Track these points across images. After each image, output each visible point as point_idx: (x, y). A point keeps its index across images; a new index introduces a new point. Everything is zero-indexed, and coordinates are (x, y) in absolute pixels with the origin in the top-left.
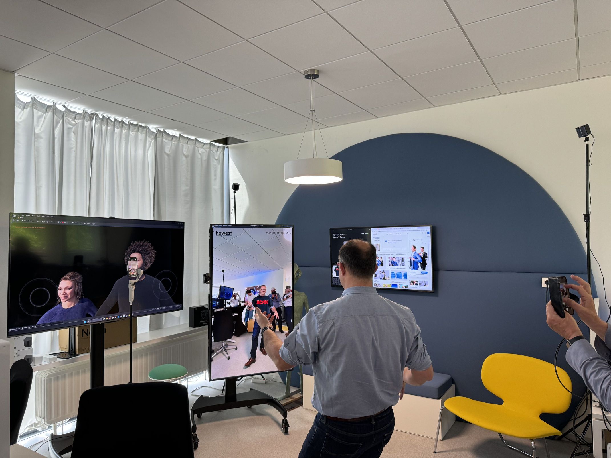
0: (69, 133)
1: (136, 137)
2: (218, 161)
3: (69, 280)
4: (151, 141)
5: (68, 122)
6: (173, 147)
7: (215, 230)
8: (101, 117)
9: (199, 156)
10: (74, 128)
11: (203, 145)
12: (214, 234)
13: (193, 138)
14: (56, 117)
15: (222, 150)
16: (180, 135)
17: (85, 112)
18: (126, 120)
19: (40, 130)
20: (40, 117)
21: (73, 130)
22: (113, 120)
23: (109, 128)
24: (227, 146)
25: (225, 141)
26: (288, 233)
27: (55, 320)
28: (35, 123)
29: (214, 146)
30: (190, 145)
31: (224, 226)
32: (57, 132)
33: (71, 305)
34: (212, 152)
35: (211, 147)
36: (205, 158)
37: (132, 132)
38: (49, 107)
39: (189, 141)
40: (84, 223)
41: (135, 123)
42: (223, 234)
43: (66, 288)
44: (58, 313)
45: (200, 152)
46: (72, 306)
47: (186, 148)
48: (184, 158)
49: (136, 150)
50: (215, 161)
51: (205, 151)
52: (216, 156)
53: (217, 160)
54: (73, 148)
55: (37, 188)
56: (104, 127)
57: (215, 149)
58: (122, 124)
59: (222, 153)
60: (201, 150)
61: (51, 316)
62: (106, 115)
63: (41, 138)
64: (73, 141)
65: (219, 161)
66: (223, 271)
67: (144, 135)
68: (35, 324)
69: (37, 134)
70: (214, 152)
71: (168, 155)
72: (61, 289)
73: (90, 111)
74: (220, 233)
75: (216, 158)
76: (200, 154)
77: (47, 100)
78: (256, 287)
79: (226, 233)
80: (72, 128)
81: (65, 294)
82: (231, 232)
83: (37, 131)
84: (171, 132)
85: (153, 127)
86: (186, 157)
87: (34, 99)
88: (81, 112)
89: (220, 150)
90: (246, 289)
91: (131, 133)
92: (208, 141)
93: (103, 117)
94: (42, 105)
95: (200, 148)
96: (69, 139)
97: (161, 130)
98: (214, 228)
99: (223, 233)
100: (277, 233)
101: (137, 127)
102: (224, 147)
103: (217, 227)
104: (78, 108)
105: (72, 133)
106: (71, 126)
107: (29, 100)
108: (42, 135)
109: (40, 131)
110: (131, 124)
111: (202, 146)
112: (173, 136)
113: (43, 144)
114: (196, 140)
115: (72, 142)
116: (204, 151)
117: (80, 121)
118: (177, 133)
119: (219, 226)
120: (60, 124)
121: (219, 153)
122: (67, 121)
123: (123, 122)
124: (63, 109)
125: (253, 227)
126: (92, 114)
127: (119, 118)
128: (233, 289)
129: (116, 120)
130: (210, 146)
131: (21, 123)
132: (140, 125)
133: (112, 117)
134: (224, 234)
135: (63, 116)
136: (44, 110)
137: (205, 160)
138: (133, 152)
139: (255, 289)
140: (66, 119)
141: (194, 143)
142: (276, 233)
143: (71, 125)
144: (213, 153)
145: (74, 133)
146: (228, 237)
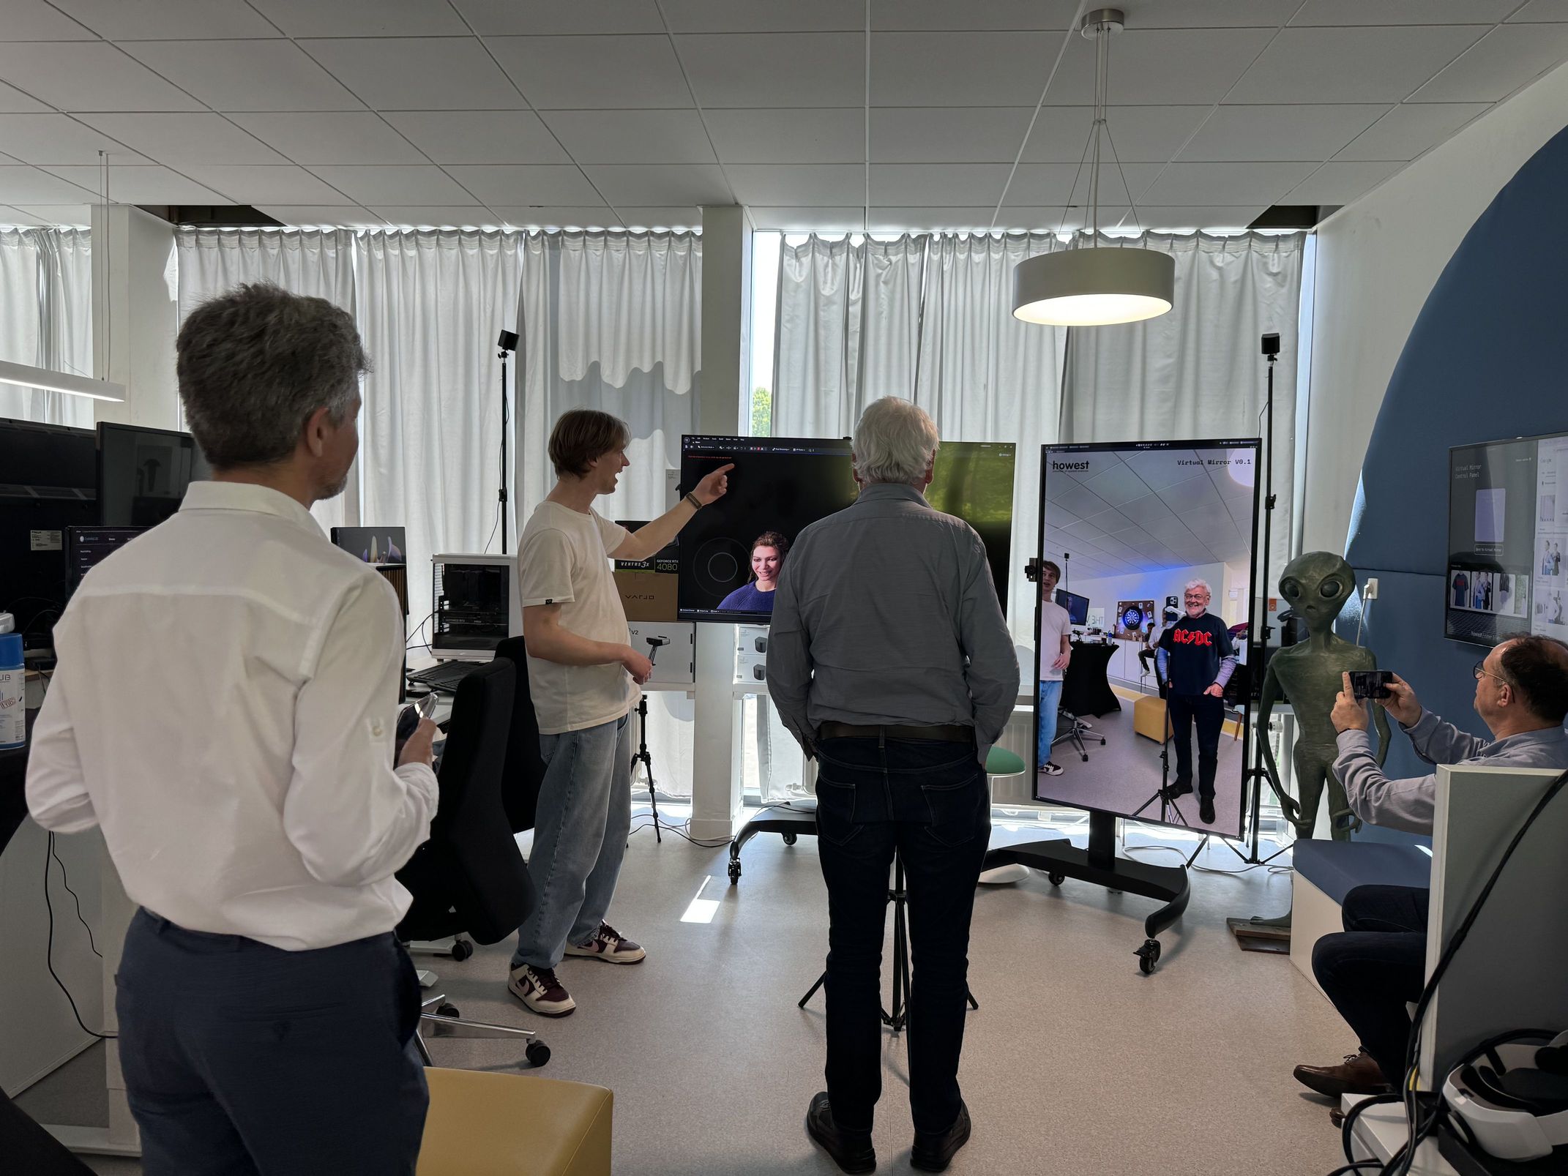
0: (876, 285)
2: (1280, 277)
3: (771, 545)
5: (876, 264)
7: (1051, 457)
8: (937, 238)
9: (1215, 275)
10: (885, 273)
11: (1222, 243)
12: (1049, 467)
13: (1188, 231)
14: (851, 259)
15: (1298, 245)
16: (1144, 233)
17: (905, 237)
18: (997, 233)
19: (833, 289)
20: (826, 265)
21: (883, 276)
22: (964, 237)
23: (958, 257)
24: (1314, 229)
26: (1241, 462)
27: (745, 608)
28: (819, 278)
29: (1261, 237)
31: (1071, 447)
33: (770, 587)
34: (1259, 257)
35: (1252, 244)
36: (1233, 276)
37: (1016, 254)
38: (838, 245)
39: (1174, 241)
40: (794, 450)
41: (1017, 231)
42: (1067, 468)
43: (767, 559)
44: (750, 597)
45: (1220, 264)
46: (773, 589)
50: (1269, 279)
51: (1233, 259)
52: (1273, 265)
53: (1275, 275)
54: (882, 312)
56: (948, 258)
57: (1266, 246)
58: (989, 240)
59: (1296, 253)
60: (1219, 259)
61: (740, 600)
62: (950, 232)
63: (834, 303)
64: (883, 299)
65: (1285, 277)
66: (1067, 556)
68: (715, 609)
69: (828, 298)
70: (1266, 254)
72: (759, 560)
73: (915, 232)
74: (1062, 466)
75: (1275, 270)
76: (1219, 269)
77: (831, 233)
78: (1145, 603)
79: (1076, 466)
80: (882, 273)
81: (767, 567)
82: (1087, 463)
84: (1115, 232)
85: (1062, 232)
87: (813, 237)
88: (897, 238)
89: (1291, 244)
90: (1119, 606)
92: (1242, 230)
93: (944, 236)
94: (827, 244)
95: (1216, 254)
96: (878, 297)
97: (1093, 231)
98: (1048, 452)
99: (1069, 466)
100: (1210, 462)
101: (1026, 240)
102: (1303, 235)
103: (1055, 451)
104: (888, 233)
105: (882, 284)
106: (880, 271)
107: (804, 239)
108: (836, 299)
109: (833, 292)
110: (1008, 236)
111: (1221, 247)
113: (834, 316)
114: (1199, 234)
116: (1229, 258)
117: (901, 256)
118: (1133, 231)
119: (1059, 450)
121: (1285, 254)
122: (876, 262)
124: (862, 242)
125: (1141, 449)
126: (919, 237)
127: (980, 232)
128: (1088, 600)
129: (972, 236)
130: (1251, 241)
131: (803, 284)
132: (1033, 235)
133: (963, 233)
134: (1071, 468)
135: (864, 256)
136: (829, 252)
137: (1235, 282)
139: (1141, 607)
140: (874, 259)
141: (1195, 244)
142: (1205, 463)
143: (880, 268)
144: (1265, 257)
145: (886, 283)
146: (1079, 475)
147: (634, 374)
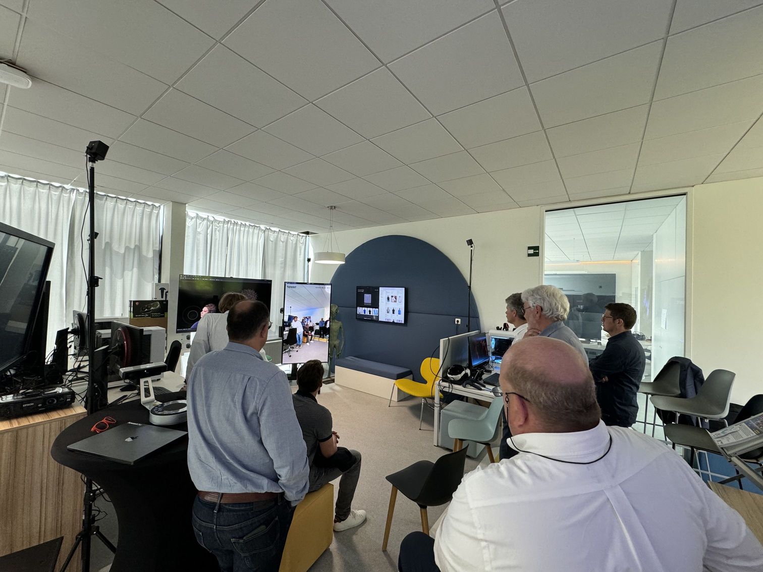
0: (215, 231)
1: (253, 232)
4: (262, 235)
5: (215, 226)
6: (275, 237)
7: (287, 285)
8: (233, 222)
9: (291, 242)
11: (293, 235)
12: (286, 287)
13: (287, 232)
14: (208, 223)
16: (279, 230)
17: (224, 220)
18: (248, 224)
20: (200, 223)
22: (240, 223)
23: (237, 228)
25: (307, 233)
28: (198, 226)
29: (300, 235)
30: (286, 236)
31: (292, 283)
32: (209, 231)
36: (294, 242)
38: (205, 218)
39: (284, 233)
41: (253, 224)
42: (291, 287)
47: (283, 238)
48: (281, 243)
49: (252, 240)
50: (300, 244)
51: (295, 239)
52: (302, 241)
55: (198, 260)
56: (235, 228)
57: (300, 237)
59: (305, 240)
60: (292, 238)
63: (201, 234)
65: (303, 244)
66: (290, 307)
67: (258, 231)
69: (199, 232)
71: (272, 241)
72: (203, 312)
73: (227, 219)
76: (291, 240)
77: (204, 215)
79: (293, 287)
80: (217, 229)
82: (295, 287)
83: (199, 230)
84: (273, 229)
85: (263, 227)
86: (283, 242)
87: (197, 214)
88: (222, 220)
89: (304, 238)
90: (303, 318)
91: (250, 230)
92: (296, 233)
93: (235, 222)
94: (201, 218)
96: (215, 234)
97: (268, 228)
101: (253, 227)
102: (307, 236)
104: (220, 218)
105: (217, 232)
107: (194, 215)
108: (202, 232)
109: (201, 230)
110: (250, 225)
112: (275, 231)
113: (201, 237)
115: (217, 235)
117: (222, 225)
118: (277, 230)
119: (289, 283)
120: (211, 227)
123: (245, 224)
124: (212, 219)
126: (228, 221)
127: (243, 223)
129: (241, 223)
130: (298, 236)
131: (189, 227)
132: (255, 226)
133: (239, 222)
135: (212, 223)
136: (202, 220)
137: (294, 244)
138: (251, 240)
140: (214, 224)
141: (288, 234)
142: (321, 288)
143: (217, 227)
144: (300, 239)
145: (218, 231)
146: (294, 289)
147: (127, 248)
